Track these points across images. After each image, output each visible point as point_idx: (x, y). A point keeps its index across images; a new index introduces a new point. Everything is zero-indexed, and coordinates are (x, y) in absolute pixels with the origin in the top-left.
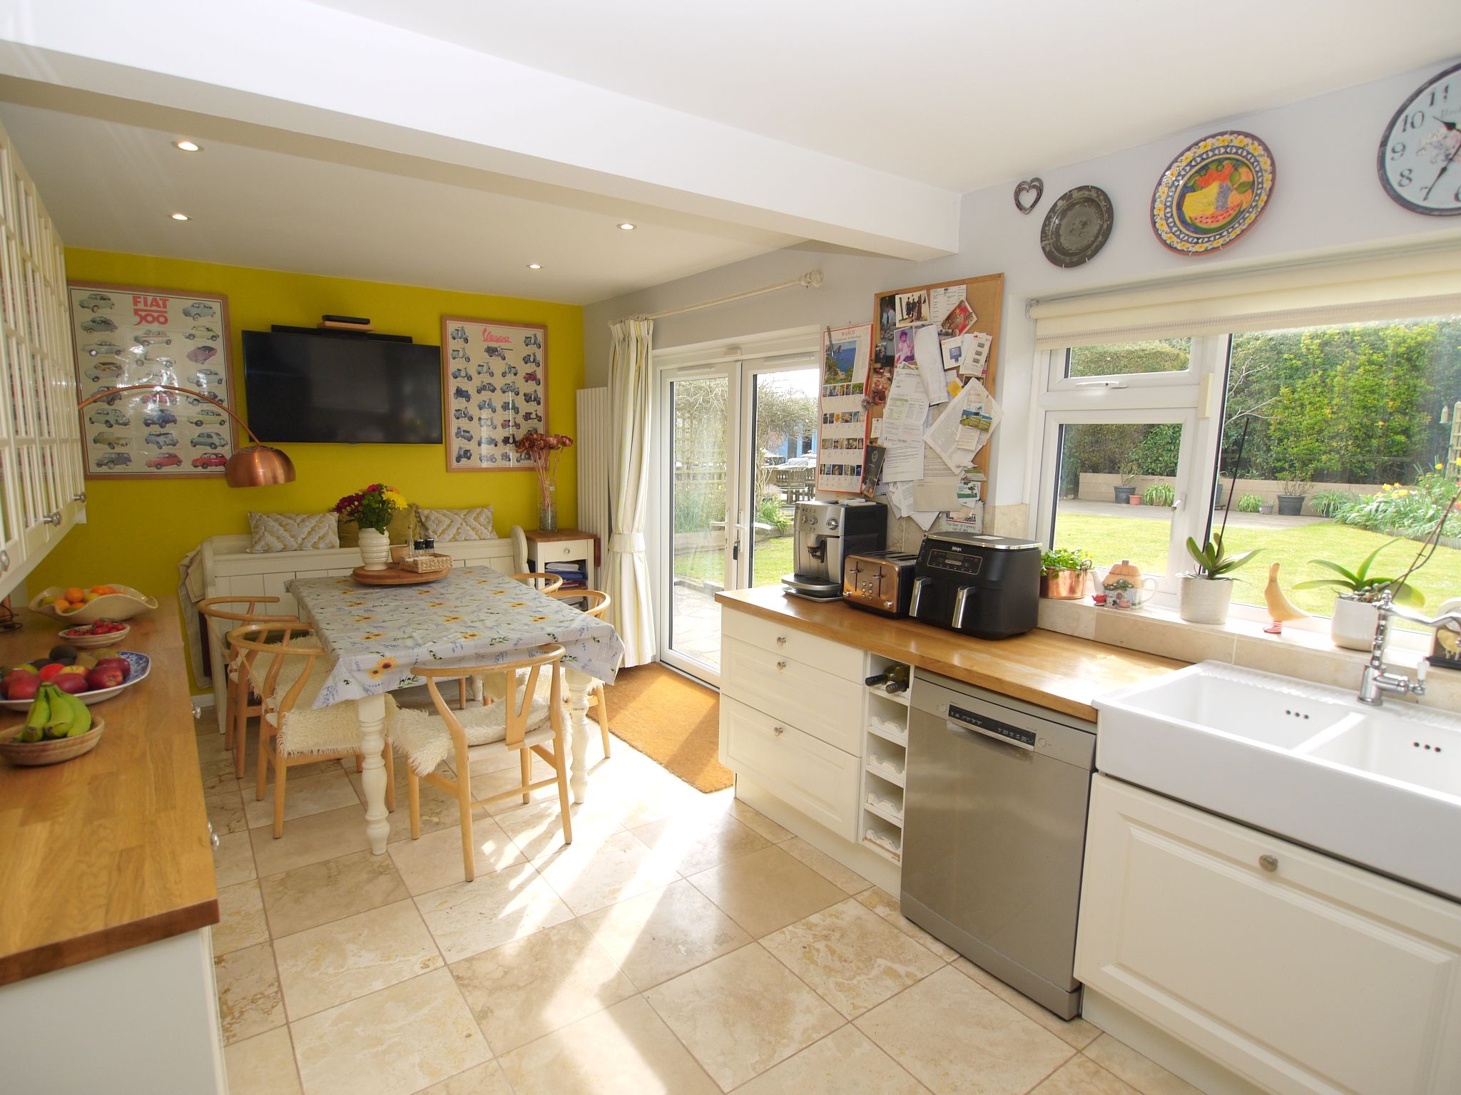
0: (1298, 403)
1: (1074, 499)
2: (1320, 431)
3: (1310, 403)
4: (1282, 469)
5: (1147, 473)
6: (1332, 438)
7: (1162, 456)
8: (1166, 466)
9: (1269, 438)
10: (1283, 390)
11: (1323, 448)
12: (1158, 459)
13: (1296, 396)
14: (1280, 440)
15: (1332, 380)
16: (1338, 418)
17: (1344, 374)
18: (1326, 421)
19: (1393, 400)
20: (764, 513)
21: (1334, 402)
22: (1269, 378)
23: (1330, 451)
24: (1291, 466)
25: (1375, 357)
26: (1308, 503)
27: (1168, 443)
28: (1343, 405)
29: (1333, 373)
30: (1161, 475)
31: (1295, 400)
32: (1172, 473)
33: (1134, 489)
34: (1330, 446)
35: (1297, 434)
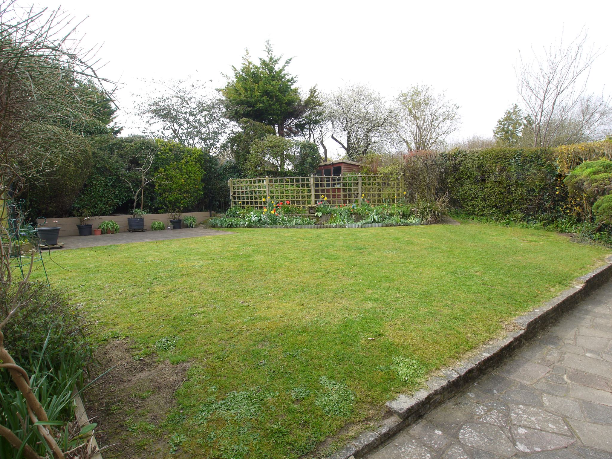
0: (169, 176)
2: (180, 190)
3: (174, 177)
4: (162, 208)
6: (184, 193)
7: (97, 204)
8: (101, 210)
9: (154, 193)
11: (181, 197)
13: (167, 173)
14: (161, 194)
15: (181, 167)
16: (186, 184)
18: (182, 185)
19: (199, 177)
23: (184, 198)
24: (166, 206)
27: (101, 196)
28: (187, 178)
29: (180, 164)
31: (167, 175)
32: (103, 215)
33: (91, 226)
34: (184, 196)
35: (170, 191)
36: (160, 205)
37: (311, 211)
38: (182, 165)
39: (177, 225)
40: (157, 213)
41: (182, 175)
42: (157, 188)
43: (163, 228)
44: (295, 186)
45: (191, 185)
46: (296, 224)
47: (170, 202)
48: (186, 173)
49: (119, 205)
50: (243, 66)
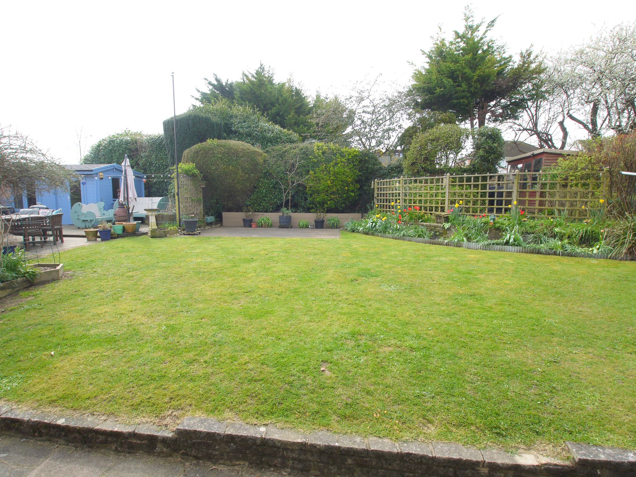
0: (318, 178)
1: (220, 226)
2: (327, 191)
3: (322, 179)
4: (312, 208)
5: (255, 211)
6: (331, 194)
7: (262, 203)
8: (264, 208)
9: (306, 194)
10: (311, 172)
11: (328, 198)
12: (259, 204)
13: (316, 175)
14: (311, 195)
15: (329, 169)
16: (333, 185)
17: (334, 167)
18: (329, 187)
19: (350, 178)
20: (7, 267)
21: (331, 178)
22: (304, 166)
23: (331, 199)
24: (316, 206)
25: (343, 160)
26: (326, 223)
27: (264, 196)
28: (335, 180)
29: (329, 166)
30: (262, 212)
31: (316, 177)
32: (266, 211)
33: (252, 220)
34: (331, 197)
35: (318, 192)
36: (311, 206)
37: (439, 221)
38: (330, 167)
39: (320, 225)
40: (310, 212)
41: (330, 177)
42: (308, 189)
43: (307, 227)
44: (457, 187)
45: (339, 187)
46: (404, 235)
47: (319, 203)
48: (334, 175)
49: (278, 203)
50: (436, 46)
